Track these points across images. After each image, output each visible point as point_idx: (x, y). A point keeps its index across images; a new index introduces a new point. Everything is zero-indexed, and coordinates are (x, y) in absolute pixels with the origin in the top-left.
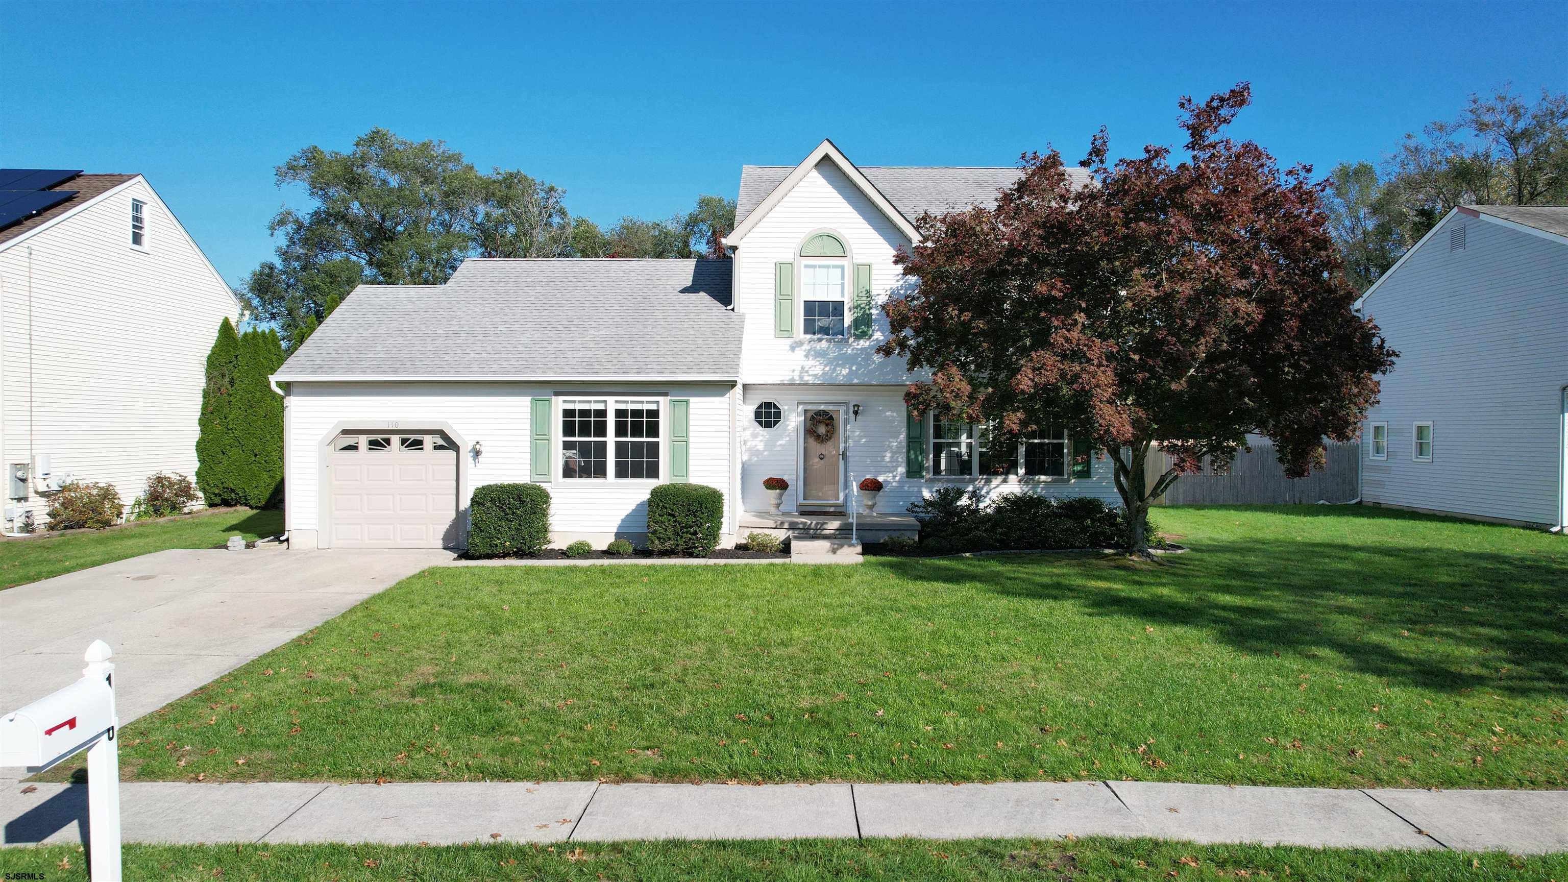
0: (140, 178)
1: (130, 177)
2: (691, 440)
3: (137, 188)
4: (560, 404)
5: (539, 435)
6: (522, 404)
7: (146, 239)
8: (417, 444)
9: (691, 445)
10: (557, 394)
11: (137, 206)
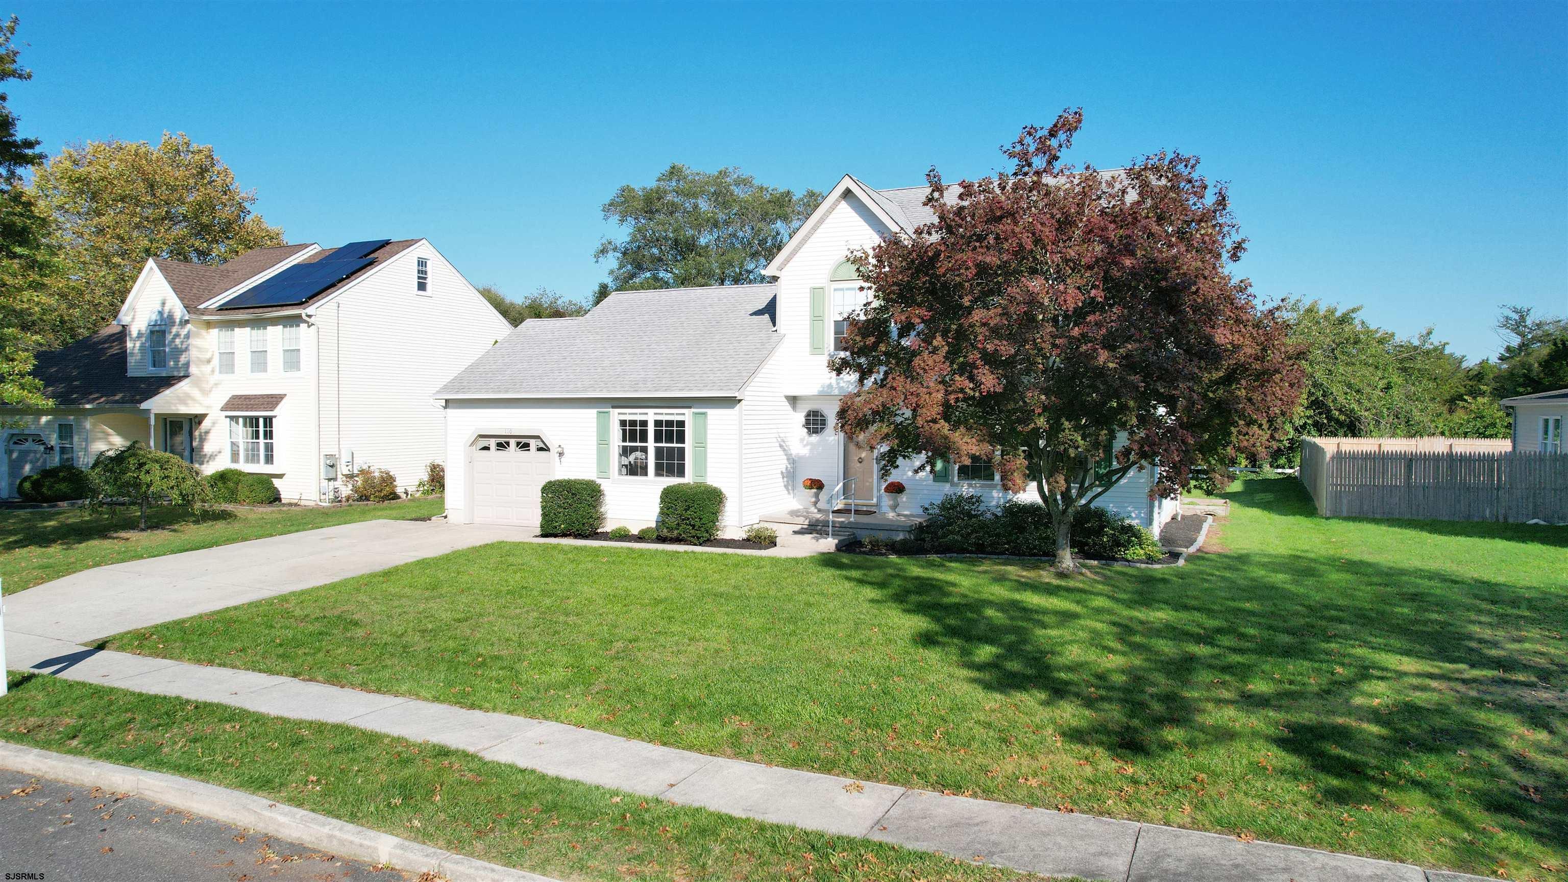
0: (424, 241)
1: (417, 241)
2: (709, 446)
3: (423, 250)
4: (616, 415)
5: (603, 441)
6: (590, 414)
7: (429, 287)
8: (526, 446)
9: (709, 451)
10: (613, 407)
11: (422, 263)
